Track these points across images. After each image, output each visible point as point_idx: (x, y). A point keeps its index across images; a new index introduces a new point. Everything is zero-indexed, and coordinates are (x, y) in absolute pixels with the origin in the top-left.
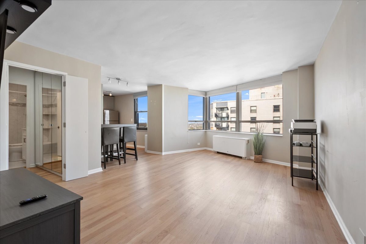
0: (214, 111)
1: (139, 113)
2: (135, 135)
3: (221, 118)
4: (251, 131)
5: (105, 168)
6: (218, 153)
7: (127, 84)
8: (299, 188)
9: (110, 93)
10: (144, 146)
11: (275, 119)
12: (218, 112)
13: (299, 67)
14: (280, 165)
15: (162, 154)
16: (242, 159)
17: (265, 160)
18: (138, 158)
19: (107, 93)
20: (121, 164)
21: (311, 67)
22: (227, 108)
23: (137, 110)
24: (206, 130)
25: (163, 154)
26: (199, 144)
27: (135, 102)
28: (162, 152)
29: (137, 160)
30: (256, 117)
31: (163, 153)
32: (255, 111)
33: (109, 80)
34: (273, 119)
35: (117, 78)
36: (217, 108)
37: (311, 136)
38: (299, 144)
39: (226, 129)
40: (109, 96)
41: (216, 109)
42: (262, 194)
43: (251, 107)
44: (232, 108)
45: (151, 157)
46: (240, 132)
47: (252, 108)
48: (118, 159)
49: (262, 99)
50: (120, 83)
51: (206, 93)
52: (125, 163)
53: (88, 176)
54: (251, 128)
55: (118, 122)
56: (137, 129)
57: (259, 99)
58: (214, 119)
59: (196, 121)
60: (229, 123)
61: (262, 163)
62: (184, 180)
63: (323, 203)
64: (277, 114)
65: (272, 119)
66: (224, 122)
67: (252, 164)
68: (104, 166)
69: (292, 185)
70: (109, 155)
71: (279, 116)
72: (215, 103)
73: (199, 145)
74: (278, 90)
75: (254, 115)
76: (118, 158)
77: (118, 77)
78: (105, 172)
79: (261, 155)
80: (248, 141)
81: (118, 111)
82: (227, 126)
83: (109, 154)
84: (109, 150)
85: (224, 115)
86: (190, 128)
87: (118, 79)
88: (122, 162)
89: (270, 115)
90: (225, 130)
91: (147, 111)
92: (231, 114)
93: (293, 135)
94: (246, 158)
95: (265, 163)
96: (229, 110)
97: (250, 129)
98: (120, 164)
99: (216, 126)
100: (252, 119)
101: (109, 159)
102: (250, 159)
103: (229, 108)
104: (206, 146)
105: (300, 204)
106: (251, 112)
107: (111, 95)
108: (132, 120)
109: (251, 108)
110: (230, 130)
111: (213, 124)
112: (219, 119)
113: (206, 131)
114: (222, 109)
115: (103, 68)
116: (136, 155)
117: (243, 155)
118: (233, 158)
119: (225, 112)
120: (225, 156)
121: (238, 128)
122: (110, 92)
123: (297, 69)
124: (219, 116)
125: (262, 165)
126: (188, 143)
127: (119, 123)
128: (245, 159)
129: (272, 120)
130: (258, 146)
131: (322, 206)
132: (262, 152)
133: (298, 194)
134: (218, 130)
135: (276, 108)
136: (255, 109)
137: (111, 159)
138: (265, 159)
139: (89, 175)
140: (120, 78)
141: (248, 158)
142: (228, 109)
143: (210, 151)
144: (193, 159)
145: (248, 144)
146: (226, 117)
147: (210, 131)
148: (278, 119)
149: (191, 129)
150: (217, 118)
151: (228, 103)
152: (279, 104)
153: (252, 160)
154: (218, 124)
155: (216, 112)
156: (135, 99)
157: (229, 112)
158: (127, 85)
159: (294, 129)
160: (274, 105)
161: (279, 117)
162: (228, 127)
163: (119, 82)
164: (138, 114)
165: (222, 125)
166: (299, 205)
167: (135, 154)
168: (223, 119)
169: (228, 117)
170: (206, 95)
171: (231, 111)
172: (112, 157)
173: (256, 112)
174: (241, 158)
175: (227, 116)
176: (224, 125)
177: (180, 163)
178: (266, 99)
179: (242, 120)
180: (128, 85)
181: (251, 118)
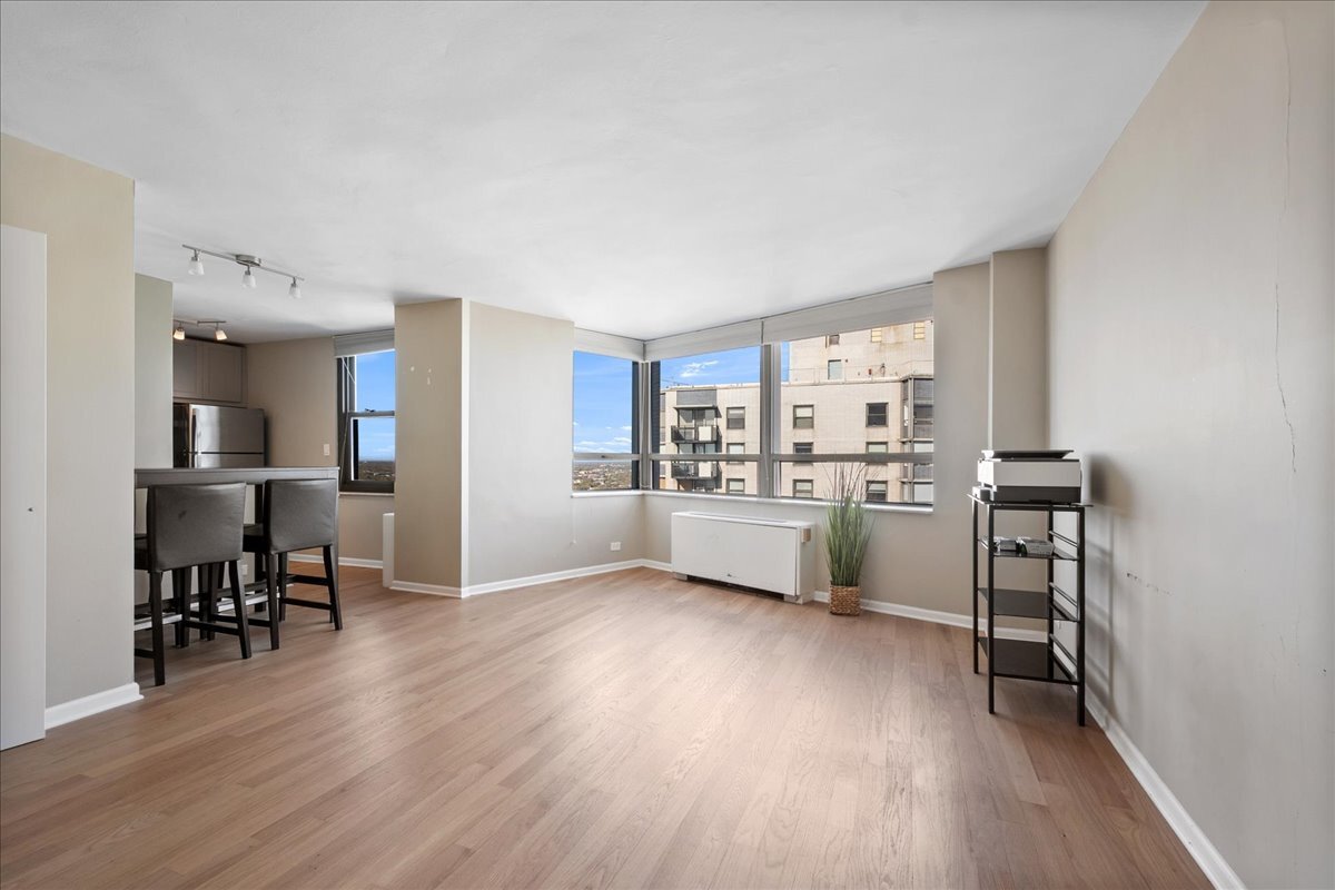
0: (669, 419)
1: (359, 419)
2: (329, 516)
3: (694, 445)
4: (794, 493)
5: (160, 681)
6: (692, 580)
7: (294, 285)
8: (1017, 722)
9: (217, 329)
10: (380, 558)
11: (873, 449)
12: (683, 423)
13: (998, 254)
14: (922, 621)
15: (460, 593)
16: (786, 605)
17: (868, 605)
18: (345, 619)
19: (202, 330)
20: (254, 656)
21: (1035, 259)
22: (716, 409)
23: (352, 407)
24: (643, 489)
25: (463, 596)
26: (615, 546)
27: (343, 370)
28: (460, 587)
29: (338, 627)
30: (811, 444)
31: (466, 592)
32: (809, 423)
33: (195, 258)
34: (867, 448)
35: (238, 253)
36: (678, 409)
37: (1046, 513)
38: (1014, 548)
39: (713, 484)
40: (215, 341)
41: (676, 412)
42: (888, 764)
43: (795, 407)
44: (731, 412)
45: (406, 609)
46: (777, 497)
47: (801, 413)
48: (239, 632)
49: (832, 381)
50: (252, 279)
51: (644, 346)
52: (275, 646)
53: (43, 736)
54: (795, 481)
55: (262, 457)
56: (341, 490)
57: (822, 381)
58: (668, 448)
59: (603, 457)
60: (722, 464)
61: (858, 615)
62: (550, 718)
63: (1124, 789)
64: (878, 433)
65: (862, 451)
66: (705, 461)
67: (824, 620)
68: (152, 671)
69: (992, 711)
70: (194, 614)
71: (885, 440)
72: (671, 390)
73: (619, 548)
74: (880, 351)
75: (804, 436)
76: (235, 626)
77: (245, 251)
78: (158, 702)
79: (857, 585)
80: (808, 533)
81: (262, 410)
82: (715, 475)
83: (195, 606)
84: (195, 590)
85: (705, 434)
86: (579, 481)
87: (247, 261)
88: (260, 643)
89: (855, 436)
90: (709, 490)
91: (392, 414)
92: (730, 431)
93: (995, 511)
94: (797, 597)
95: (869, 615)
96: (720, 417)
97: (792, 483)
98: (246, 654)
99: (676, 472)
100: (797, 450)
101: (194, 634)
102: (812, 604)
103: (723, 412)
104: (644, 556)
105: (1043, 803)
106: (795, 425)
107: (221, 336)
108: (329, 449)
109: (794, 412)
110: (723, 490)
111: (664, 466)
112: (686, 450)
113: (643, 495)
114: (698, 413)
115: (144, 195)
116: (333, 608)
117: (788, 587)
118: (749, 599)
119: (708, 422)
120: (720, 593)
121: (767, 485)
122: (218, 324)
123: (988, 263)
124: (687, 438)
125: (860, 626)
126: (572, 543)
127: (267, 463)
128: (793, 601)
129: (864, 452)
130: (844, 553)
131: (1124, 804)
132: (857, 577)
133: (1023, 748)
134: (681, 488)
135: (877, 414)
136: (810, 415)
137: (206, 632)
138: (870, 599)
139: (48, 731)
140: (257, 256)
141: (809, 599)
142: (718, 415)
143: (662, 575)
144: (591, 611)
145: (808, 544)
146: (712, 442)
147: (658, 496)
148: (880, 449)
149: (584, 483)
150: (678, 445)
151: (718, 391)
152: (885, 401)
153: (820, 605)
154: (682, 468)
155: (676, 424)
156: (339, 360)
157: (722, 423)
158: (292, 293)
159: (999, 487)
160: (868, 404)
161: (885, 443)
162: (717, 479)
163: (248, 273)
164: (356, 422)
165: (697, 469)
166: (1041, 807)
167: (327, 601)
168: (702, 448)
169: (717, 442)
170: (644, 354)
171: (728, 420)
172: (209, 624)
173: (812, 427)
174: (779, 597)
175: (715, 439)
176: (705, 470)
177: (538, 635)
178: (843, 380)
179: (783, 453)
180: (298, 291)
181: (796, 444)
